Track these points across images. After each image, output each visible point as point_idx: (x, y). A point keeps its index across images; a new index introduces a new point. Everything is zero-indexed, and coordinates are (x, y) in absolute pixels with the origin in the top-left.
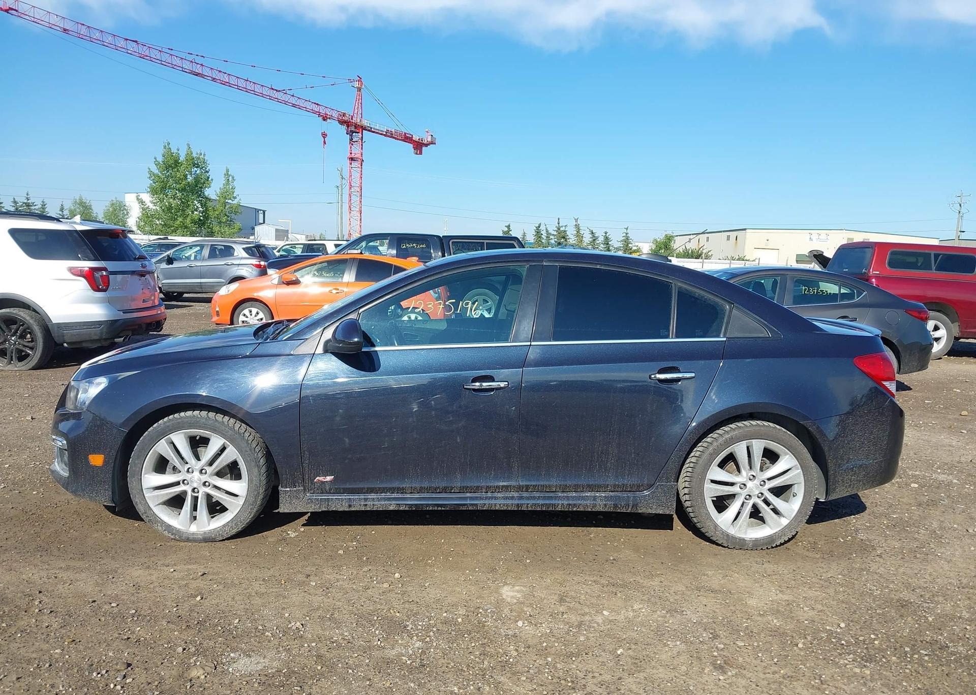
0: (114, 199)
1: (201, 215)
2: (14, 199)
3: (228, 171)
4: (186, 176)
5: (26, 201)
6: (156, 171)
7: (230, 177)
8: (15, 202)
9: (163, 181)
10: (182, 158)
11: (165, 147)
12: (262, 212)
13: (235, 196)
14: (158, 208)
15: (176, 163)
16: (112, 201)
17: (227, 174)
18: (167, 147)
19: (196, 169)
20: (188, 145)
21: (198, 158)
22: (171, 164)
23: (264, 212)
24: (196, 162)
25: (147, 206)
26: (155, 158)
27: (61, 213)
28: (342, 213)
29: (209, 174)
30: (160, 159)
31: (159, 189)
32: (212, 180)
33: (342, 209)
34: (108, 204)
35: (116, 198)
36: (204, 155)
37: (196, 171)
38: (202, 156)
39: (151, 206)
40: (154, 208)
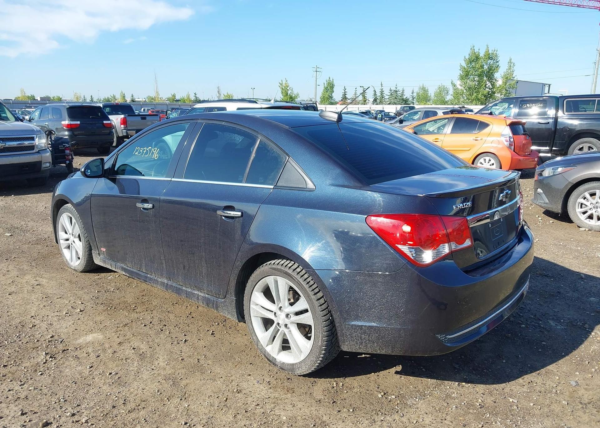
0: (441, 85)
1: (490, 91)
2: (390, 88)
3: (511, 60)
4: (482, 67)
5: (395, 89)
6: (464, 64)
7: (512, 64)
8: (391, 90)
9: (467, 71)
10: (482, 55)
11: (471, 49)
12: (548, 85)
13: (513, 76)
14: (463, 88)
15: (477, 58)
16: (439, 86)
17: (510, 62)
18: (473, 49)
19: (490, 61)
20: (487, 46)
21: (493, 54)
22: (474, 59)
23: (549, 85)
24: (491, 56)
25: (457, 87)
26: (465, 57)
27: (412, 95)
28: (596, 82)
29: (499, 63)
30: (467, 57)
31: (465, 75)
32: (500, 67)
33: (596, 79)
34: (437, 87)
35: (441, 84)
36: (497, 51)
37: (490, 62)
38: (495, 52)
39: (460, 87)
40: (461, 88)
